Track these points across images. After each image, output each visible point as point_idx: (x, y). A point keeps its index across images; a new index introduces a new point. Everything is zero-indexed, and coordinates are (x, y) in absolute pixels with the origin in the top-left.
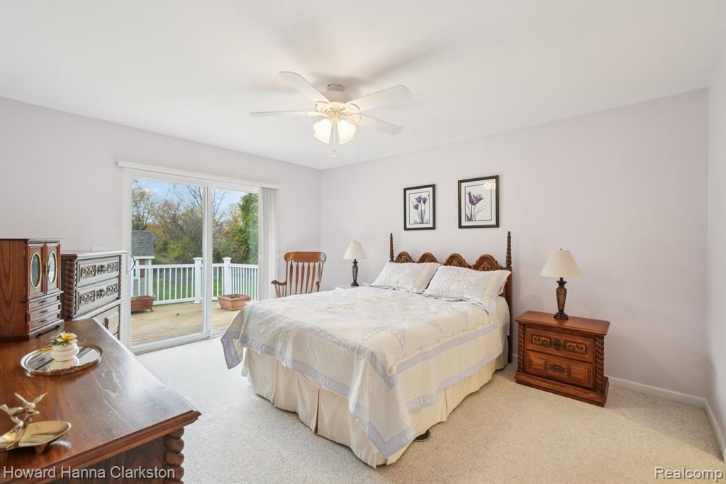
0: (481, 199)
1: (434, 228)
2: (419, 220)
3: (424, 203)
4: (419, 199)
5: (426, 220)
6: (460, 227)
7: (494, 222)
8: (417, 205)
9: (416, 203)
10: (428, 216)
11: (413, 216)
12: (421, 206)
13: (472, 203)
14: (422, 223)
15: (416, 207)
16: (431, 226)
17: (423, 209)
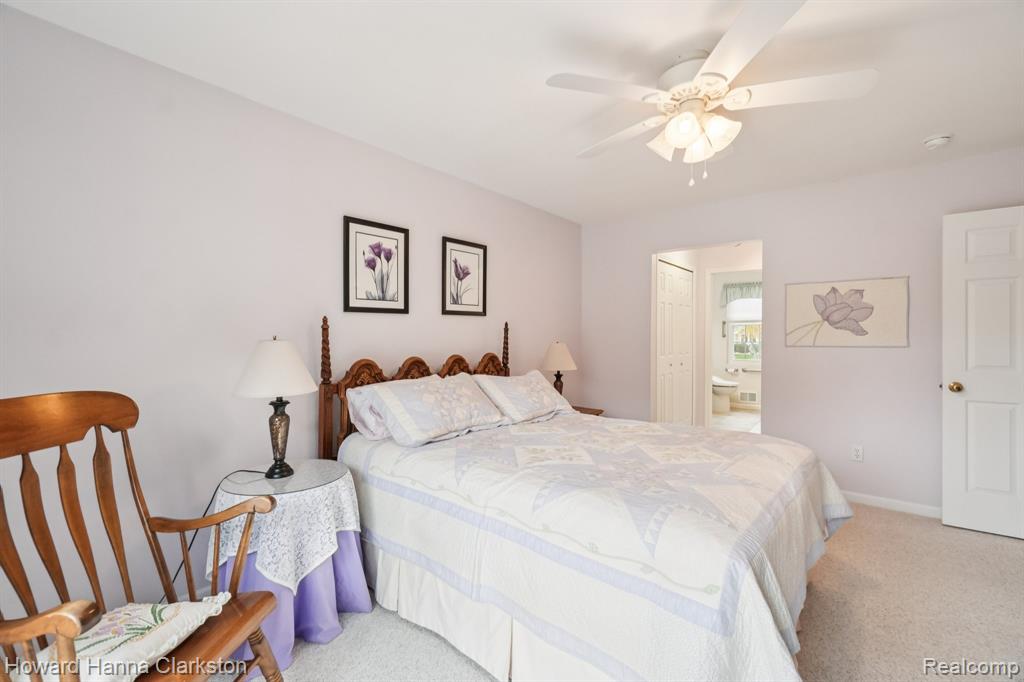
0: (468, 274)
1: (405, 311)
2: (376, 293)
3: (388, 259)
4: (377, 250)
5: (390, 293)
6: (445, 312)
7: (480, 309)
8: (374, 261)
9: (370, 255)
10: (395, 286)
11: (364, 284)
12: (381, 263)
13: (458, 276)
14: (383, 299)
15: (371, 265)
16: (401, 306)
17: (385, 271)
